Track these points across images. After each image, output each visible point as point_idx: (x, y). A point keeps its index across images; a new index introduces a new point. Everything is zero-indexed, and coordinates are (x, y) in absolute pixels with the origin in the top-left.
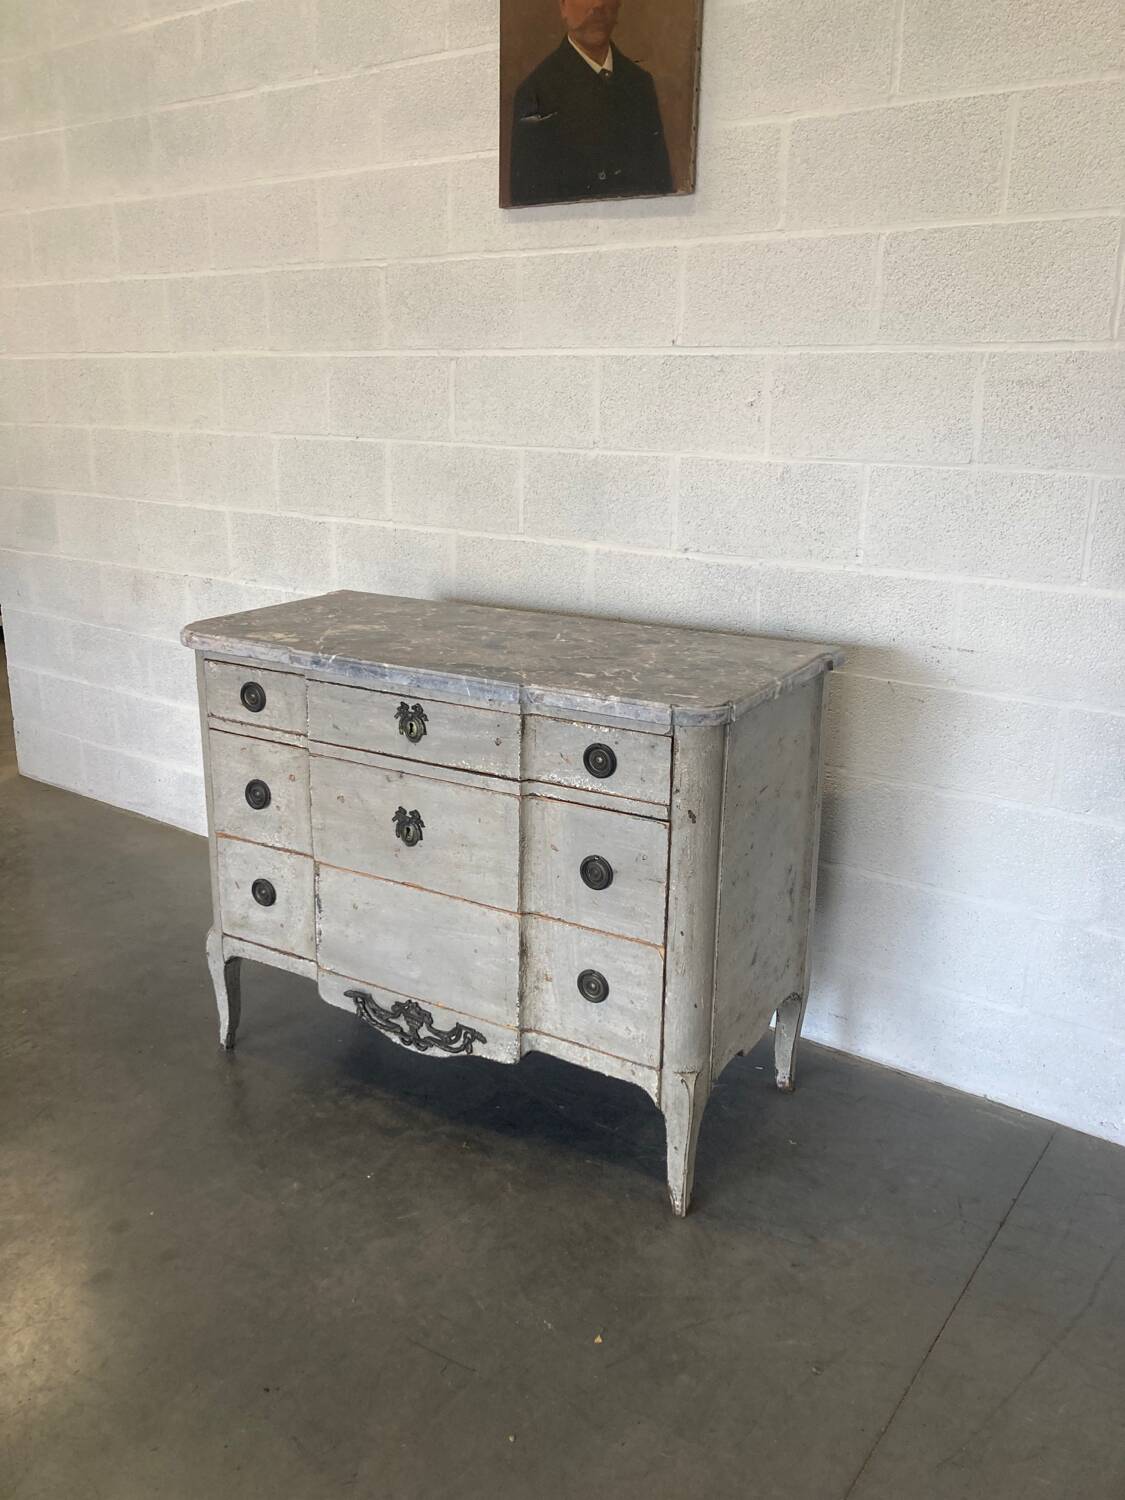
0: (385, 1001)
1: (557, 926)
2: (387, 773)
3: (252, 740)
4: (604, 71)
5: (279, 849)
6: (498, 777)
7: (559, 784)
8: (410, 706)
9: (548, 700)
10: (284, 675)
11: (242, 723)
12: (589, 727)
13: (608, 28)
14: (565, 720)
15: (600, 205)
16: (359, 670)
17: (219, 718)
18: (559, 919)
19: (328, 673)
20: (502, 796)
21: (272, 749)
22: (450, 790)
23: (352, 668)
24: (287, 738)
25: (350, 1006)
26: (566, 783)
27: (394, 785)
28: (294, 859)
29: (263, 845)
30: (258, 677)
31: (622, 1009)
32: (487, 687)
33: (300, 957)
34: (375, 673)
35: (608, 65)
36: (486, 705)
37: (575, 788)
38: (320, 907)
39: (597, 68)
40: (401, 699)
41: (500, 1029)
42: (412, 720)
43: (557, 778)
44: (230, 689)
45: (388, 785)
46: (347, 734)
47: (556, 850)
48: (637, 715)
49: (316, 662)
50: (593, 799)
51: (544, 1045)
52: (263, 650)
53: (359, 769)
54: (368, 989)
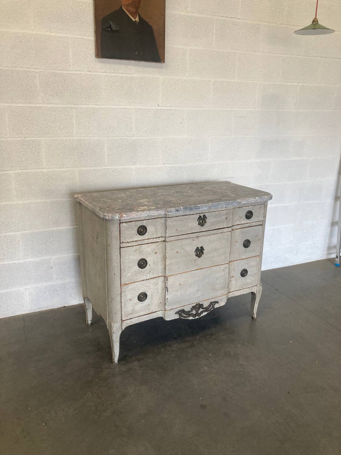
0: (187, 309)
1: (235, 262)
2: (193, 238)
3: (140, 246)
4: (136, 21)
5: (148, 279)
6: (226, 228)
7: (239, 225)
8: (202, 216)
9: (243, 203)
10: (154, 219)
11: (136, 241)
12: (247, 207)
13: (137, 8)
14: (241, 207)
15: (133, 62)
16: (192, 209)
17: (126, 242)
18: (236, 260)
19: (181, 213)
20: (226, 233)
21: (148, 246)
22: (212, 236)
23: (189, 209)
24: (155, 240)
25: (177, 317)
26: (240, 224)
27: (195, 241)
28: (154, 280)
29: (143, 280)
30: (144, 223)
31: (250, 275)
32: (229, 203)
33: (155, 312)
34: (197, 208)
35: (137, 19)
36: (224, 209)
37: (243, 224)
38: (167, 290)
39: (134, 20)
40: (199, 215)
41: (222, 297)
42: (202, 220)
43: (238, 223)
44: (131, 231)
45: (193, 242)
46: (180, 231)
47: (237, 242)
48: (263, 200)
49: (177, 211)
50: (247, 225)
51: (231, 295)
52: (154, 212)
53: (184, 240)
54: (182, 308)
